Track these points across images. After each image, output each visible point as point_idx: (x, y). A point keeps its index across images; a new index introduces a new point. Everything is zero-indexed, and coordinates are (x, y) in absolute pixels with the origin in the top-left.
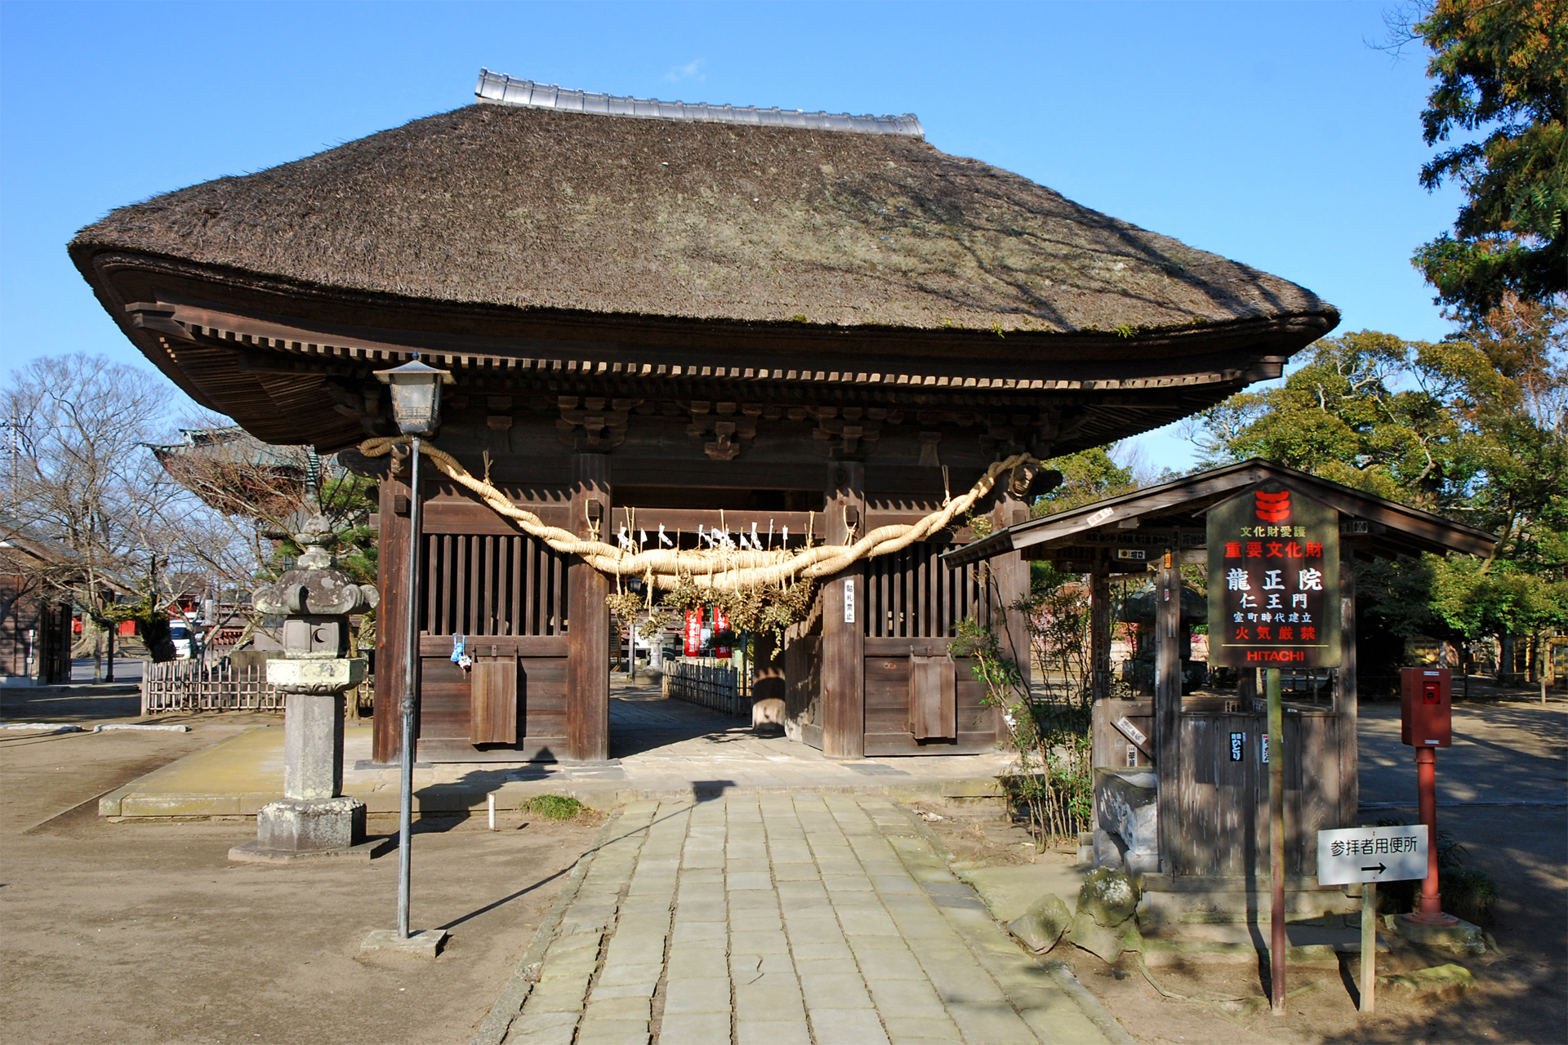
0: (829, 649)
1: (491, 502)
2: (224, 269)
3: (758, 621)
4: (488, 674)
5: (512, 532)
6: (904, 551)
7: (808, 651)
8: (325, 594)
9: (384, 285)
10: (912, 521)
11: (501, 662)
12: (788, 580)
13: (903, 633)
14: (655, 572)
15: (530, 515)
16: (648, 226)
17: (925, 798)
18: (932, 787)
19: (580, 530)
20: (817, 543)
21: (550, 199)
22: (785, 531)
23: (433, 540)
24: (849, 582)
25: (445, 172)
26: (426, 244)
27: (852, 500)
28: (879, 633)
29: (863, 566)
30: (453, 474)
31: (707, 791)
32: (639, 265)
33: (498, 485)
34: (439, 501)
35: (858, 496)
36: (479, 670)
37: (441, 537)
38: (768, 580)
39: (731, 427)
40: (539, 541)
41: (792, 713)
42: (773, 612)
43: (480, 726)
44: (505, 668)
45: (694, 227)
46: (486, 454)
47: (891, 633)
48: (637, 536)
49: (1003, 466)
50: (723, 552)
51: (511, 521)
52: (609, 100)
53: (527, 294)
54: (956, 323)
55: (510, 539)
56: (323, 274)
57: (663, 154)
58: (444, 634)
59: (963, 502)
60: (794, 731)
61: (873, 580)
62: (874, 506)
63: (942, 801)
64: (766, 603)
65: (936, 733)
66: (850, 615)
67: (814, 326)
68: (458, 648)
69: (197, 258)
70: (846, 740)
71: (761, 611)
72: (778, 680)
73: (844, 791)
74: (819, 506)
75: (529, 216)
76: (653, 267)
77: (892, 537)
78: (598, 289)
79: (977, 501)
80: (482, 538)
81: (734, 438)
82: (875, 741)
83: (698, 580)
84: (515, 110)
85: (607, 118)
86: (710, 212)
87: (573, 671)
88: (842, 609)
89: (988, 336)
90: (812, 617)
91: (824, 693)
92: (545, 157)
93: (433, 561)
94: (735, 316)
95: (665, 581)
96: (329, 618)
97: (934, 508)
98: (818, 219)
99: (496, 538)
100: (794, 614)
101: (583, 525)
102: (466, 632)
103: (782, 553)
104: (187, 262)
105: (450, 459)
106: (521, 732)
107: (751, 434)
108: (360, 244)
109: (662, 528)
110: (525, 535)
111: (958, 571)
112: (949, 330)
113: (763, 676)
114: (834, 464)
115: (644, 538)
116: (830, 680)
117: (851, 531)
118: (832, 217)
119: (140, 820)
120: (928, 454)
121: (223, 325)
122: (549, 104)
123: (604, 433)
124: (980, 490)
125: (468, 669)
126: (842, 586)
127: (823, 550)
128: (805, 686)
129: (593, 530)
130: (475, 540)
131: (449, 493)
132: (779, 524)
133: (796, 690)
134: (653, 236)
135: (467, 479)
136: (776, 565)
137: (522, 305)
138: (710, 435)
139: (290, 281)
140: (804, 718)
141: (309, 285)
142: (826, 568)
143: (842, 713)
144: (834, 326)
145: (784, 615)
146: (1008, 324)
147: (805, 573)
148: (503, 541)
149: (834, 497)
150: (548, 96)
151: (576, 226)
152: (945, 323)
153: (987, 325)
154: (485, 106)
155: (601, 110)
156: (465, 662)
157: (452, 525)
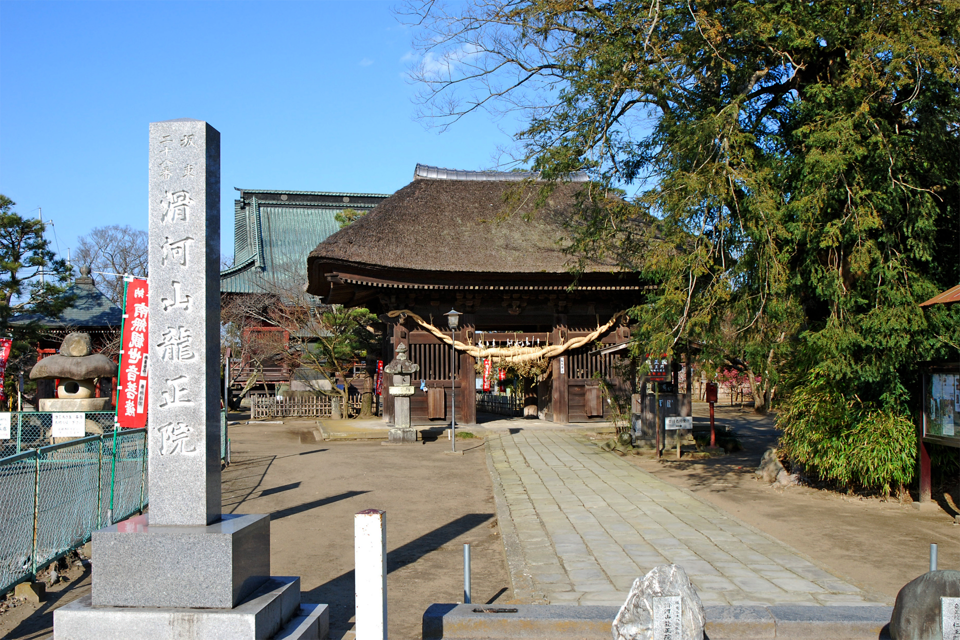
0: (555, 384)
1: (434, 333)
2: (359, 263)
3: (529, 373)
4: (434, 394)
5: (440, 343)
6: (582, 347)
7: (547, 385)
8: (407, 367)
9: (409, 266)
10: (585, 336)
11: (438, 389)
12: (540, 358)
13: (583, 377)
14: (492, 356)
15: (447, 337)
16: (489, 236)
17: (589, 433)
18: (593, 429)
19: (465, 341)
20: (550, 344)
21: (454, 225)
22: (538, 340)
23: (413, 346)
24: (562, 359)
25: (417, 216)
26: (419, 249)
27: (563, 328)
28: (573, 377)
29: (567, 353)
30: (420, 323)
31: (514, 431)
32: (488, 252)
33: (435, 326)
34: (414, 332)
35: (565, 327)
36: (431, 392)
37: (415, 345)
38: (532, 358)
39: (518, 303)
40: (450, 346)
41: (540, 409)
42: (534, 370)
43: (432, 412)
44: (440, 391)
45: (505, 234)
46: (430, 315)
47: (578, 377)
48: (485, 343)
49: (619, 314)
50: (516, 348)
51: (441, 339)
52: (466, 173)
53: (453, 266)
54: (597, 270)
55: (440, 345)
56: (389, 264)
57: (490, 200)
58: (418, 380)
59: (604, 328)
60: (541, 415)
61: (571, 357)
62: (571, 330)
63: (595, 434)
64: (532, 367)
65: (595, 414)
66: (563, 371)
67: (549, 273)
68: (423, 385)
69: (350, 260)
70: (562, 416)
71: (530, 370)
72: (533, 397)
73: (561, 431)
74: (551, 331)
75: (449, 234)
76: (493, 253)
77: (577, 342)
78: (476, 263)
79: (609, 327)
80: (430, 345)
81: (519, 307)
82: (572, 417)
83: (507, 359)
84: (434, 181)
85: (467, 182)
86: (510, 227)
87: (463, 392)
88: (560, 368)
89: (608, 274)
90: (548, 372)
91: (553, 399)
92: (448, 206)
93: (413, 354)
94: (522, 271)
95: (495, 359)
96: (407, 374)
97: (593, 330)
98: (549, 228)
99: (435, 345)
100: (542, 371)
101: (466, 340)
102: (425, 379)
103: (537, 348)
104: (347, 261)
105: (420, 318)
106: (445, 415)
107: (525, 304)
108: (399, 251)
109: (494, 340)
110: (445, 343)
111: (594, 357)
112: (595, 273)
113: (527, 396)
114: (556, 315)
115: (488, 344)
116: (555, 396)
117: (562, 340)
118: (554, 227)
119: (335, 440)
120: (591, 310)
121: (354, 279)
122: (444, 177)
123: (472, 306)
124: (610, 324)
125: (427, 392)
126: (559, 361)
127: (552, 347)
128: (545, 399)
129: (470, 342)
130: (427, 346)
131: (418, 329)
132: (536, 338)
133: (542, 400)
134: (492, 240)
135: (425, 325)
136: (535, 353)
137: (452, 270)
138: (510, 306)
139: (379, 266)
140: (545, 410)
141: (385, 267)
142: (554, 353)
143: (560, 407)
144: (555, 273)
145: (538, 372)
146: (616, 270)
147: (546, 355)
148: (437, 346)
149: (556, 328)
150: (444, 173)
151: (465, 237)
152: (593, 270)
153: (608, 271)
154: (422, 180)
155: (463, 178)
156: (425, 389)
157: (419, 341)
